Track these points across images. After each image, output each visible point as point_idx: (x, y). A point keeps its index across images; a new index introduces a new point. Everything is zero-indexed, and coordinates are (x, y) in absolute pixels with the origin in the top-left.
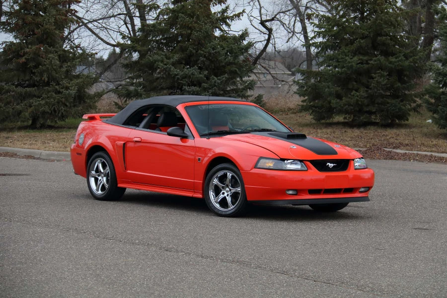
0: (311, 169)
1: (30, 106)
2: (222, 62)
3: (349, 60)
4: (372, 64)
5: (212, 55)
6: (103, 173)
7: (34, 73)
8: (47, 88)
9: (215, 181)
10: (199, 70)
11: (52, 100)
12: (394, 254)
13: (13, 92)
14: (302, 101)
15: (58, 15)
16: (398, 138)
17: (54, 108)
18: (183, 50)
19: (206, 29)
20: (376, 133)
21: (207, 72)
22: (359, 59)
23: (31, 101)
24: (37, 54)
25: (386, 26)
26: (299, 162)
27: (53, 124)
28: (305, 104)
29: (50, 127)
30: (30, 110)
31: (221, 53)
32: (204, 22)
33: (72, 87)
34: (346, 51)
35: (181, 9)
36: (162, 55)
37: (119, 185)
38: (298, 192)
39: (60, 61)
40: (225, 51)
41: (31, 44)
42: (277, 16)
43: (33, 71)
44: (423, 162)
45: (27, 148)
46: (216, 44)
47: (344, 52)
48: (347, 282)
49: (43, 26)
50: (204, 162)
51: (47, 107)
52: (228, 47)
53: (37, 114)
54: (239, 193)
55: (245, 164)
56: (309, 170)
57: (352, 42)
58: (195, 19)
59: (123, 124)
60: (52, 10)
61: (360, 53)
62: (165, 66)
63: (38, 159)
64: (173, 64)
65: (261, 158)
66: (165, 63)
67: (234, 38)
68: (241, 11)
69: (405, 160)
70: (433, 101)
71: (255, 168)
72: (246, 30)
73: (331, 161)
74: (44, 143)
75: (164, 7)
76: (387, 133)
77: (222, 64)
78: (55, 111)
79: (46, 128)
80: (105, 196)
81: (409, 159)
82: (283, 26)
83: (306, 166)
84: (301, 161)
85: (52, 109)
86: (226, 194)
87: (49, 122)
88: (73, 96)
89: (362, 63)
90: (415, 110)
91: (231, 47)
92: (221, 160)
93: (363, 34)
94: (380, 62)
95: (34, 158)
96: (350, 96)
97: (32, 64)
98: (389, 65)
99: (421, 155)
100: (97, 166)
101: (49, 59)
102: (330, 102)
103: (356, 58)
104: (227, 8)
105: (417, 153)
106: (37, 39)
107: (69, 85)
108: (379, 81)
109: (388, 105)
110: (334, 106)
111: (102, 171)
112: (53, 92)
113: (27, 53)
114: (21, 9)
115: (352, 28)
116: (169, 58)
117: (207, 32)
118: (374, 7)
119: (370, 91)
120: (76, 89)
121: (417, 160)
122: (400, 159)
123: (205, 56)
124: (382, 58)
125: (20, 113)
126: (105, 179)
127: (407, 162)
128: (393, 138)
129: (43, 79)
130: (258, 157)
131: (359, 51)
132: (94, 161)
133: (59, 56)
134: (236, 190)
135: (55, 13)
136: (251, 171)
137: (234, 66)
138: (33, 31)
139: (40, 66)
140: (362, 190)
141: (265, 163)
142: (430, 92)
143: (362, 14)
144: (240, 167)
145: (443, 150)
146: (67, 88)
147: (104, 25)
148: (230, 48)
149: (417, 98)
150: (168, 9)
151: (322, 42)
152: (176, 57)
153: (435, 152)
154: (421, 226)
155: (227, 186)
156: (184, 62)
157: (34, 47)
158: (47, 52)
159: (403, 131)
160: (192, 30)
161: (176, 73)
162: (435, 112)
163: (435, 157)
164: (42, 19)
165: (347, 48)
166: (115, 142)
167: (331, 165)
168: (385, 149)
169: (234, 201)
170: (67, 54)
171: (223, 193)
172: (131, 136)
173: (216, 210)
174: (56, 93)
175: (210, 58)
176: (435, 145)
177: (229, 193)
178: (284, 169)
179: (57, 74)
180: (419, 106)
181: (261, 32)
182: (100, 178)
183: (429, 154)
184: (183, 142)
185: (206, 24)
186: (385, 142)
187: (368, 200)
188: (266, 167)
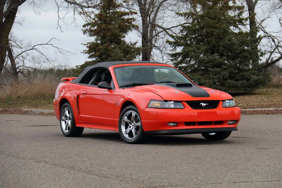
0: (186, 107)
2: (236, 50)
5: (229, 45)
9: (125, 118)
18: (209, 43)
24: (107, 49)
31: (235, 43)
35: (207, 14)
37: (77, 126)
38: (178, 124)
49: (112, 31)
54: (139, 126)
55: (142, 105)
58: (216, 21)
59: (80, 83)
65: (152, 100)
71: (147, 107)
73: (204, 102)
80: (70, 133)
83: (183, 105)
84: (180, 102)
86: (132, 128)
92: (128, 103)
97: (104, 57)
111: (68, 116)
113: (100, 49)
117: (224, 30)
126: (69, 121)
130: (149, 101)
134: (138, 124)
136: (145, 110)
137: (245, 52)
139: (109, 58)
141: (154, 104)
144: (138, 107)
152: (204, 48)
155: (133, 122)
157: (105, 45)
158: (114, 48)
160: (215, 28)
161: (204, 59)
166: (73, 95)
167: (204, 105)
171: (130, 127)
173: (126, 140)
177: (134, 127)
178: (167, 107)
182: (67, 121)
184: (110, 92)
187: (236, 130)
188: (154, 107)
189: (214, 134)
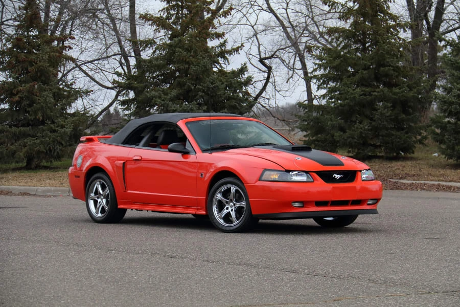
0: (317, 180)
1: (25, 146)
2: (221, 97)
3: (351, 91)
4: (375, 95)
5: (211, 90)
6: (102, 195)
7: (28, 112)
8: (42, 126)
9: (219, 196)
10: (198, 106)
11: (47, 139)
12: (406, 257)
13: (6, 132)
14: (305, 136)
15: (52, 52)
16: (404, 169)
17: (50, 147)
18: (181, 85)
19: (204, 63)
20: (382, 165)
21: (206, 107)
22: (362, 91)
23: (26, 140)
24: (31, 92)
25: (388, 56)
26: (305, 174)
27: (48, 164)
28: (307, 139)
29: (46, 168)
30: (24, 150)
31: (220, 87)
32: (202, 56)
33: (67, 125)
34: (348, 83)
35: (178, 44)
36: (160, 90)
37: (119, 207)
38: (305, 204)
39: (55, 99)
40: (224, 86)
41: (25, 82)
42: (277, 53)
43: (28, 109)
44: (430, 191)
45: (22, 186)
46: (215, 78)
47: (346, 84)
48: (358, 277)
49: (36, 63)
50: (206, 179)
51: (42, 146)
52: (227, 81)
53: (31, 153)
54: (243, 207)
55: (249, 177)
56: (315, 182)
57: (354, 74)
58: (192, 53)
59: (122, 144)
60: (46, 47)
61: (362, 85)
62: (163, 102)
63: (34, 195)
64: (171, 100)
65: (266, 170)
66: (163, 99)
67: (233, 72)
68: (240, 45)
69: (412, 189)
70: (438, 131)
71: (259, 180)
72: (245, 64)
73: (338, 172)
74: (39, 181)
75: (161, 42)
76: (392, 165)
77: (220, 99)
78: (50, 151)
79: (41, 168)
80: (104, 219)
81: (416, 188)
82: (283, 63)
83: (312, 178)
84: (307, 172)
85: (48, 148)
86: (230, 209)
87: (44, 163)
88: (69, 134)
89: (365, 95)
90: (421, 142)
91: (231, 81)
92: (225, 174)
93: (365, 65)
94: (384, 93)
95: (30, 195)
96: (353, 128)
97: (26, 103)
98: (393, 96)
99: (428, 185)
100: (97, 189)
101: (43, 97)
102: (333, 136)
103: (358, 90)
104: (225, 42)
105: (424, 183)
106: (31, 77)
107: (64, 123)
108: (383, 112)
109: (393, 137)
110: (337, 139)
111: (101, 192)
112: (48, 131)
113: (21, 91)
114: (13, 47)
115: (353, 59)
116: (167, 94)
117: (205, 67)
118: (375, 38)
119: (374, 123)
120: (72, 127)
121: (424, 189)
122: (406, 189)
123: (203, 91)
124: (386, 90)
125: (13, 153)
126: (104, 201)
127: (414, 192)
128: (399, 169)
129: (38, 117)
130: (262, 170)
131: (362, 83)
132: (93, 183)
133: (54, 94)
134: (240, 204)
135: (48, 50)
136: (255, 184)
137: (233, 101)
138: (27, 69)
139: (34, 105)
140: (370, 202)
141: (270, 175)
142: (436, 122)
143: (364, 45)
144: (244, 179)
145: (451, 179)
146: (63, 127)
147: (99, 66)
148: (229, 83)
149: (423, 130)
150: (165, 44)
151: (324, 74)
152: (174, 93)
153: (443, 181)
154: (432, 236)
155: (231, 201)
156: (182, 98)
157: (28, 85)
158: (41, 90)
159: (409, 163)
160: (190, 64)
161: (175, 109)
162: (442, 142)
163: (443, 186)
164: (36, 56)
165: (350, 79)
166: (114, 162)
167: (337, 176)
168: (392, 180)
169: (238, 216)
170: (62, 92)
171: (227, 208)
172: (131, 156)
173: (220, 226)
174: (51, 132)
175: (209, 93)
176: (442, 175)
177: (233, 208)
178: (289, 180)
179: (51, 112)
180: (425, 138)
181: (260, 70)
182: (99, 200)
183: (436, 183)
184: (184, 158)
185: (204, 58)
186: (391, 173)
187: (376, 212)
188: (270, 179)
189: (331, 219)
